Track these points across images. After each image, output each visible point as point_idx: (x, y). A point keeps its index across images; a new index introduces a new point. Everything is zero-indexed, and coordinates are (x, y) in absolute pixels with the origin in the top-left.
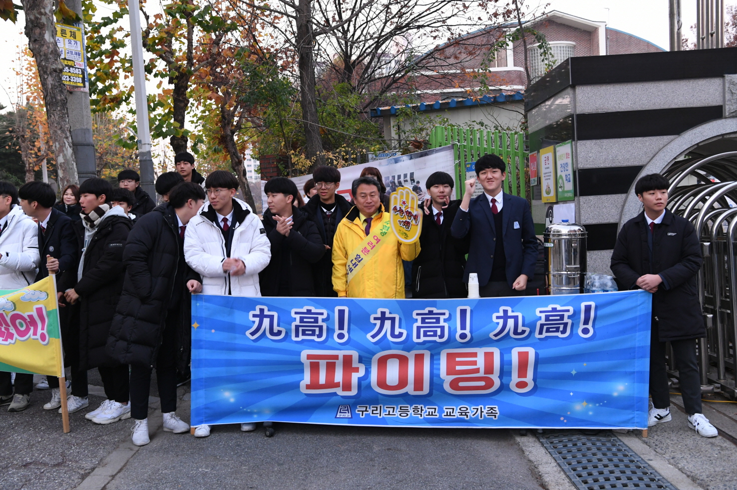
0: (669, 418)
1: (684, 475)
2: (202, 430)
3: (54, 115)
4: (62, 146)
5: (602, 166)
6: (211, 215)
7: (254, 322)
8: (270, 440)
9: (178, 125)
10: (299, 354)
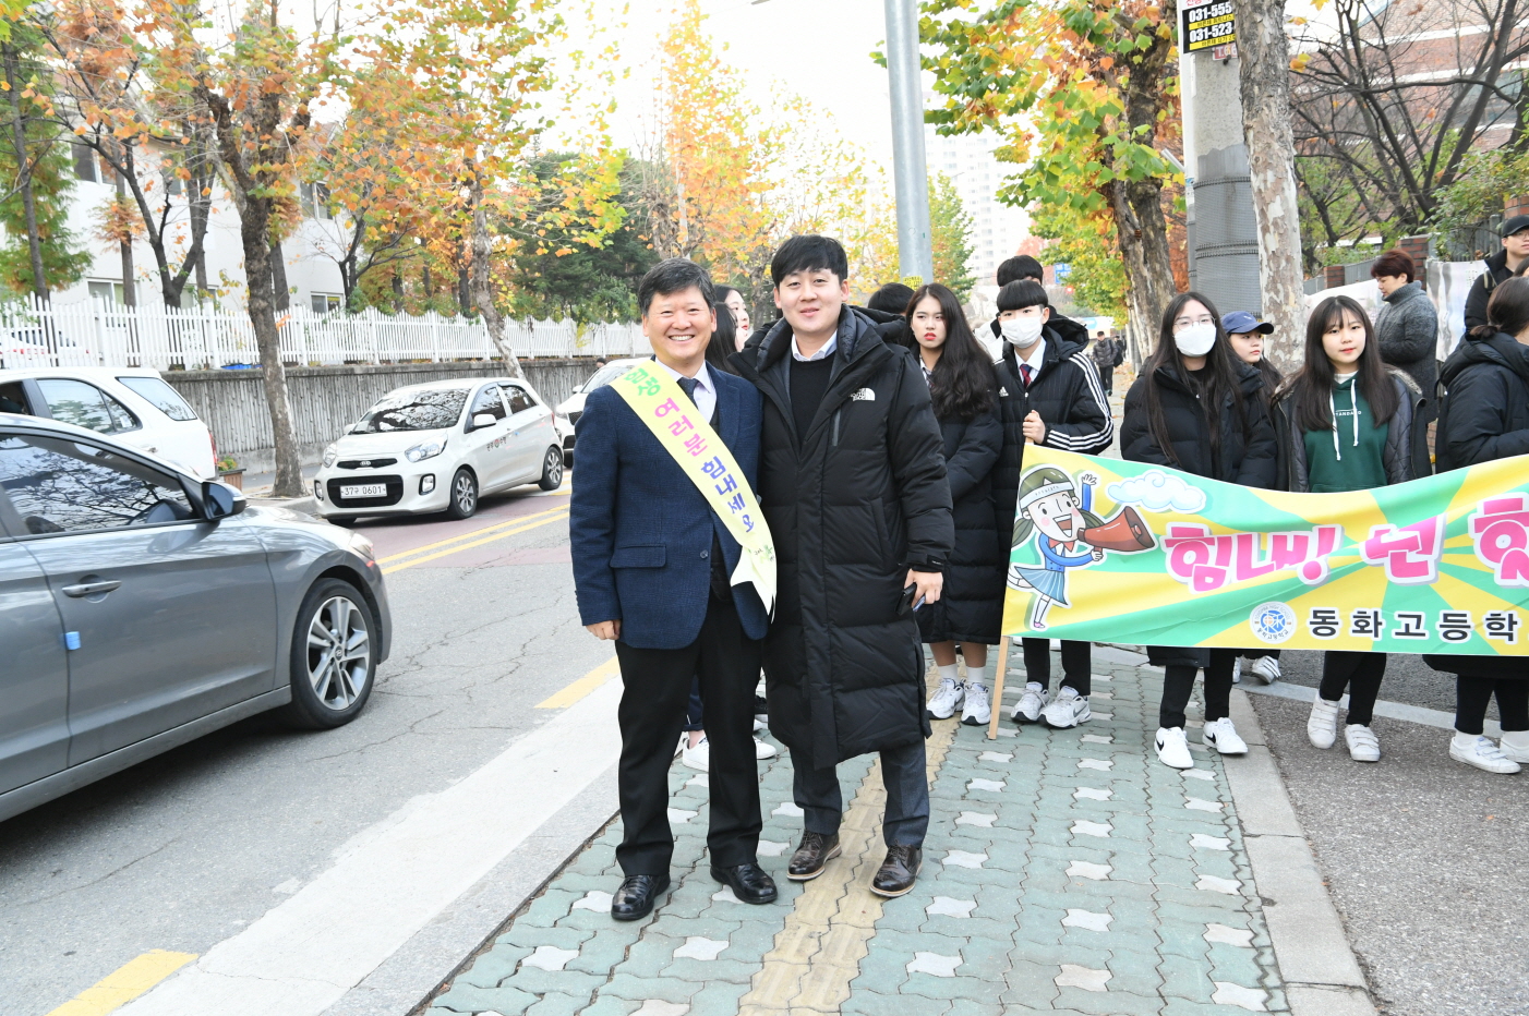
3: (1268, 106)
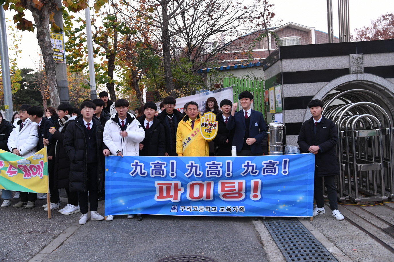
0: (324, 212)
1: (325, 237)
2: (110, 217)
4: (53, 88)
5: (295, 96)
6: (116, 120)
7: (133, 168)
8: (140, 222)
9: (110, 78)
10: (154, 182)
